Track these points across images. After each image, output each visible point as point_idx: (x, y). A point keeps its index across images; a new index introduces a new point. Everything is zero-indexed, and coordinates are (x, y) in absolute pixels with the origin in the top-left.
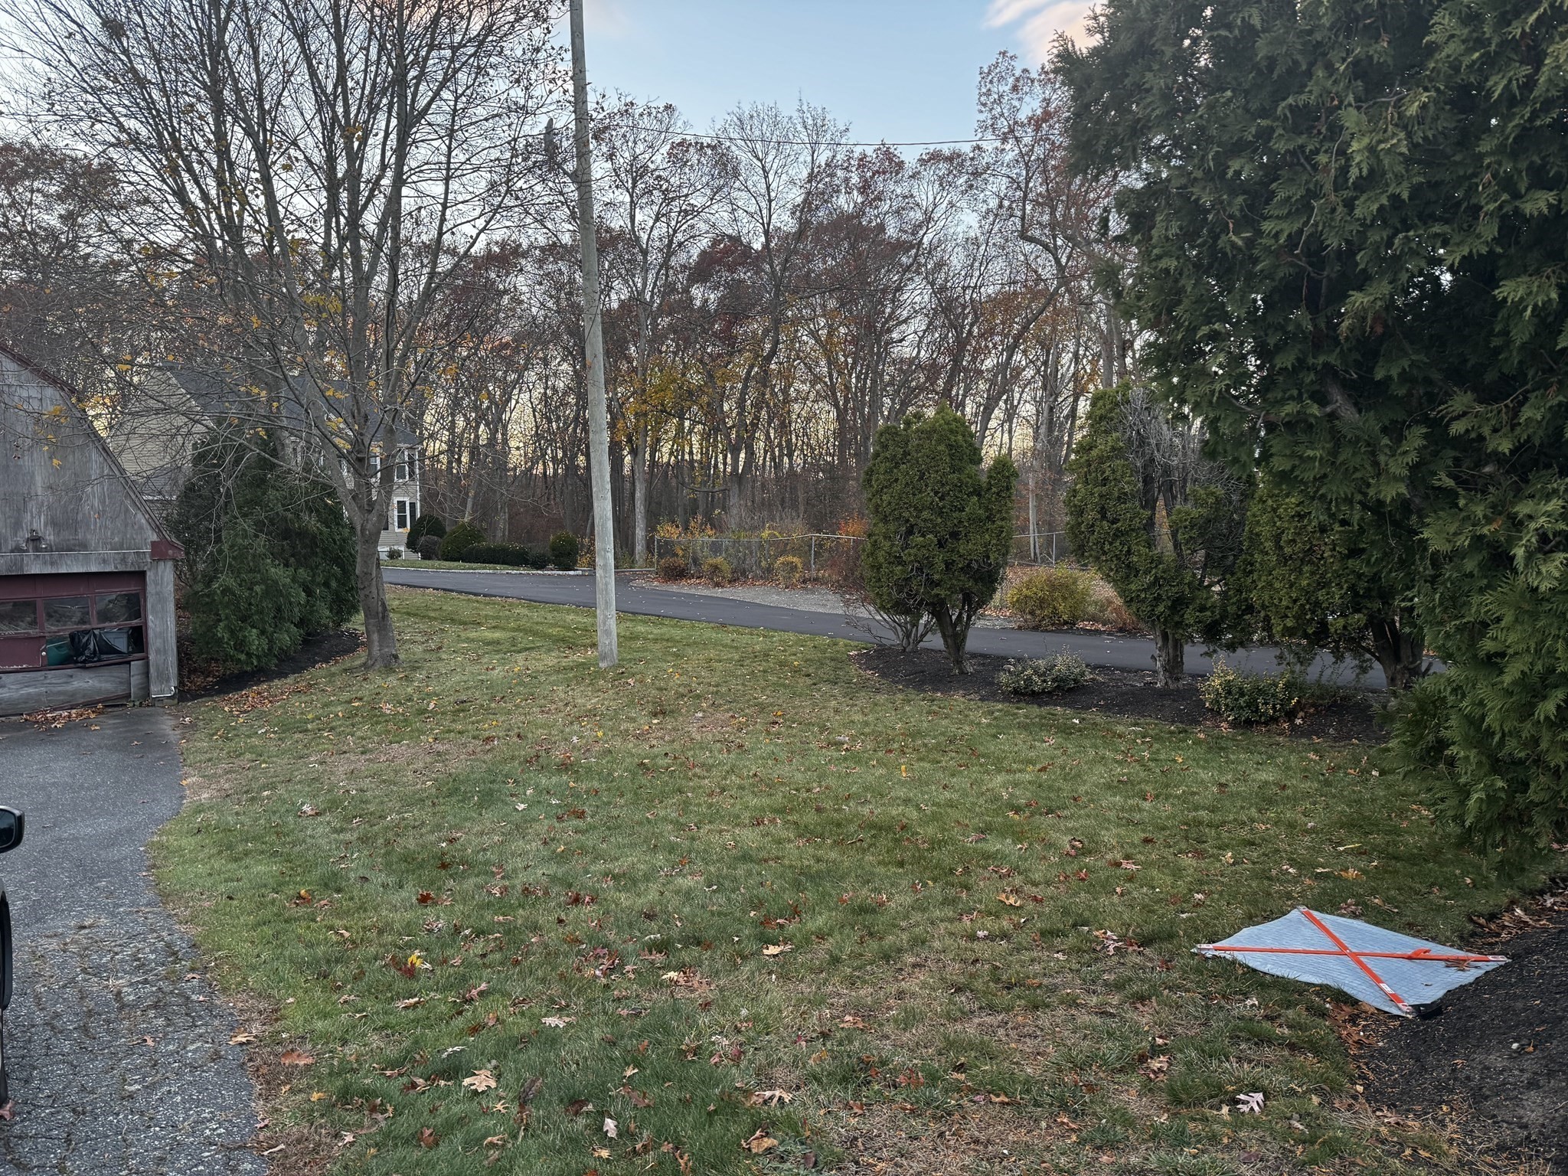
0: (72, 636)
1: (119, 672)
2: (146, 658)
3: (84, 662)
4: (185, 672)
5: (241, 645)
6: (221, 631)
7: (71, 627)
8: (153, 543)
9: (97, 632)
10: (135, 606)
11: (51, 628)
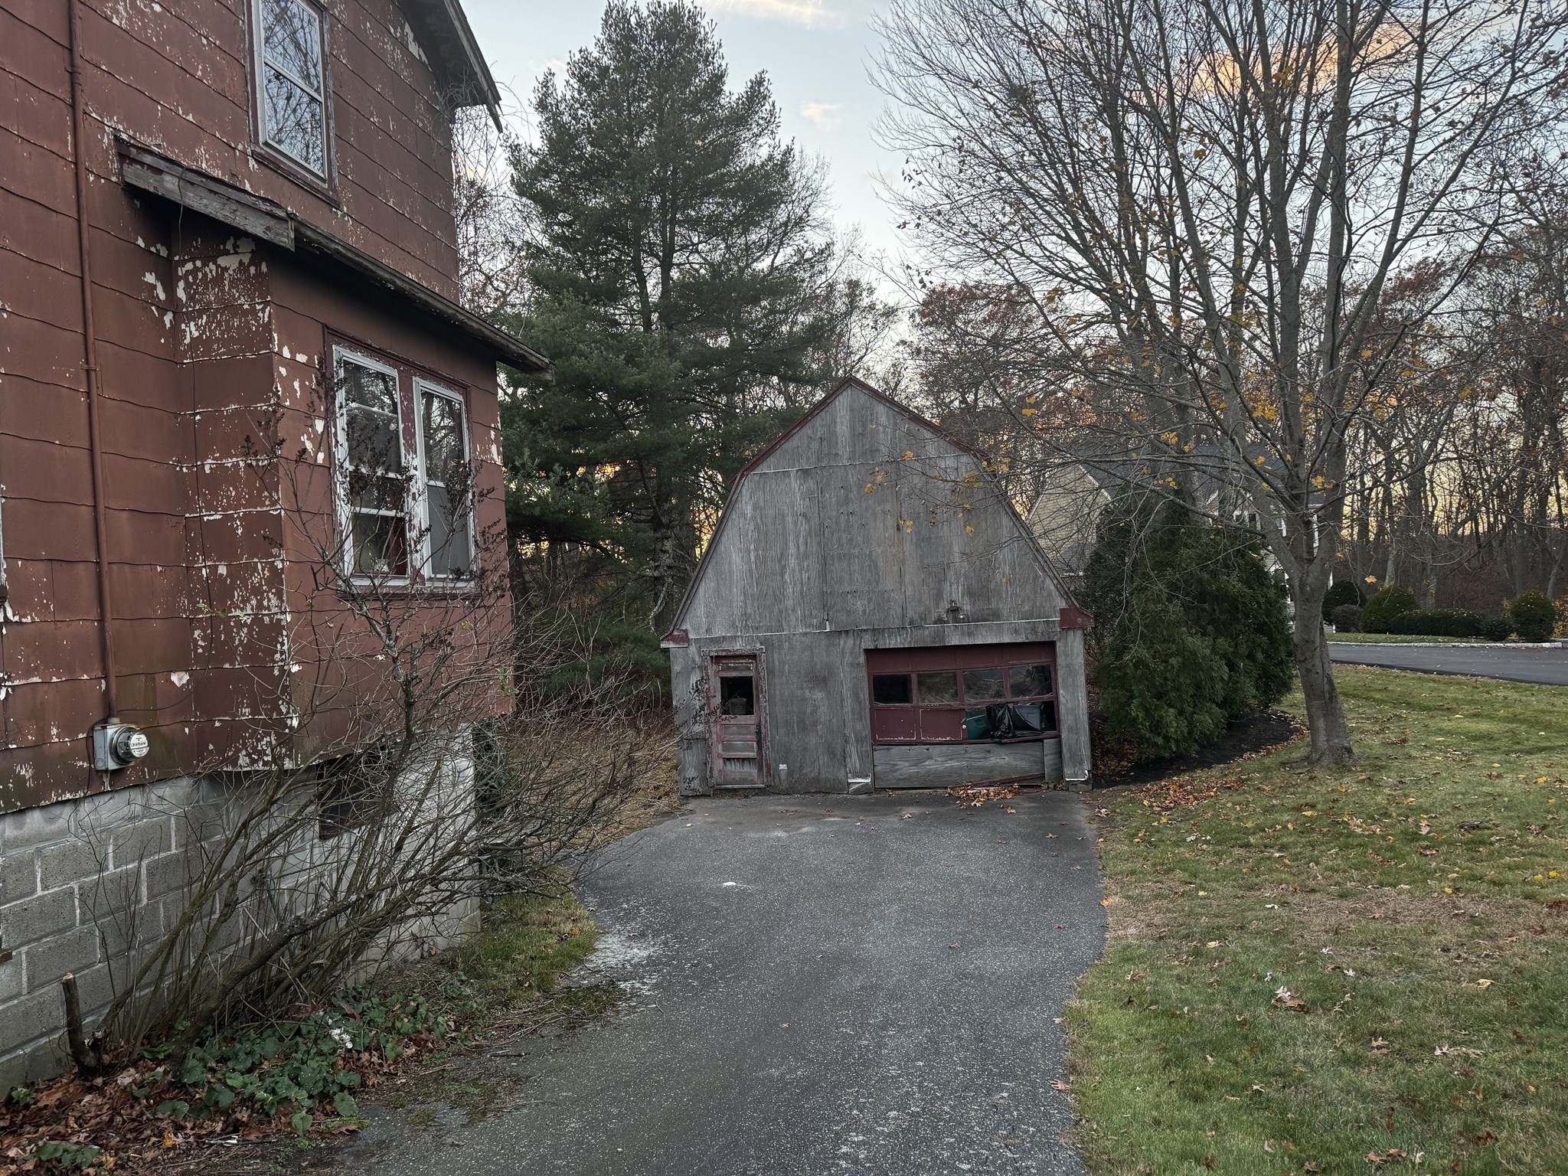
0: (989, 710)
1: (1032, 750)
2: (1058, 736)
3: (1000, 737)
4: (1098, 753)
5: (1157, 727)
6: (1135, 710)
7: (989, 700)
8: (1062, 611)
9: (1011, 706)
10: (1046, 678)
11: (970, 700)
